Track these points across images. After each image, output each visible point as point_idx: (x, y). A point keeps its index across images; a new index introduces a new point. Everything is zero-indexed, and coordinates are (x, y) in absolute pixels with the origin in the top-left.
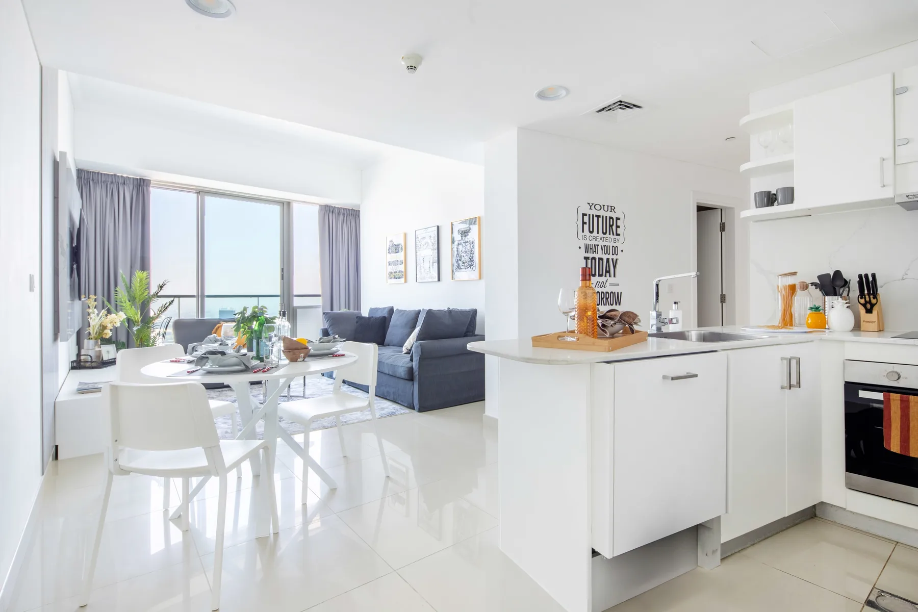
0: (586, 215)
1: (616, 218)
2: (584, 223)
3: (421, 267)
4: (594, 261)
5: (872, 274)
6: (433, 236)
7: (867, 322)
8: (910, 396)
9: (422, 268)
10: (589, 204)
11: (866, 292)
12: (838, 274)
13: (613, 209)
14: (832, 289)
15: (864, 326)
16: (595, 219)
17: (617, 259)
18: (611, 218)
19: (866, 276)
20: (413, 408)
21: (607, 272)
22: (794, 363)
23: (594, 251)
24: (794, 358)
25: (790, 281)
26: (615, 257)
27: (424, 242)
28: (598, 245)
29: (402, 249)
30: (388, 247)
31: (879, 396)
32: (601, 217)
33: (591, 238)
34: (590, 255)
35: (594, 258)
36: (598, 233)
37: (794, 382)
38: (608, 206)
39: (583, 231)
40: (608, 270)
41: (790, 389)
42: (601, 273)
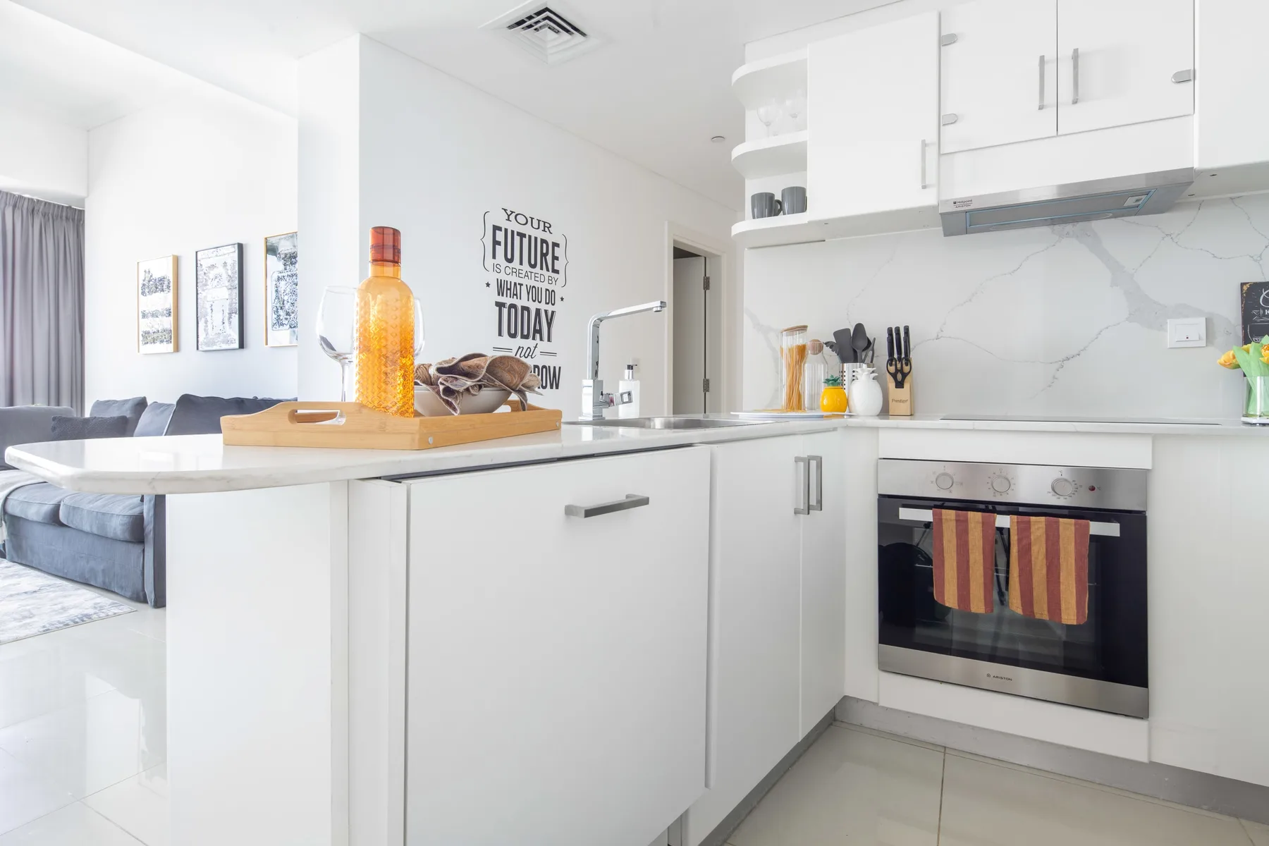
0: (500, 229)
1: (553, 242)
2: (496, 243)
3: (206, 322)
4: (513, 310)
5: (905, 327)
6: (229, 262)
7: (897, 401)
8: (969, 512)
9: (209, 324)
10: (505, 210)
11: (896, 356)
12: (859, 328)
13: (547, 227)
14: (852, 352)
15: (893, 407)
16: (517, 239)
17: (553, 312)
18: (543, 241)
19: (898, 329)
20: (145, 601)
21: (535, 331)
22: (813, 464)
23: (514, 294)
24: (814, 458)
25: (799, 339)
26: (550, 308)
27: (212, 274)
28: (521, 285)
29: (168, 287)
30: (141, 282)
31: (926, 515)
32: (527, 237)
33: (508, 271)
34: (508, 301)
35: (513, 306)
36: (521, 263)
37: (813, 502)
38: (539, 221)
39: (494, 257)
40: (538, 328)
41: (809, 514)
42: (525, 333)
